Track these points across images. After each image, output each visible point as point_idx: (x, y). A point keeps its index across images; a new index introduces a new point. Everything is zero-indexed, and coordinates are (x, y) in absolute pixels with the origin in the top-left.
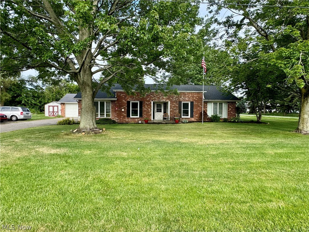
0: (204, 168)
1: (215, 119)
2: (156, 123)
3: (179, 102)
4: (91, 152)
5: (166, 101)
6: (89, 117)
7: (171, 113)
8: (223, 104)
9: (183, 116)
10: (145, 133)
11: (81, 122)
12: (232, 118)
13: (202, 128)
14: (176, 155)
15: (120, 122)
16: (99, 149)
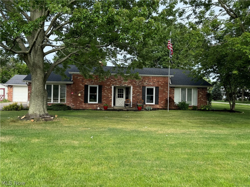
0: (158, 158)
1: (182, 107)
2: (116, 109)
3: (143, 87)
4: (39, 140)
5: (129, 86)
6: (40, 102)
7: (134, 99)
8: (192, 90)
9: (147, 102)
10: (102, 121)
11: (30, 108)
12: (202, 106)
13: (166, 116)
14: (131, 144)
15: (76, 108)
16: (49, 138)
